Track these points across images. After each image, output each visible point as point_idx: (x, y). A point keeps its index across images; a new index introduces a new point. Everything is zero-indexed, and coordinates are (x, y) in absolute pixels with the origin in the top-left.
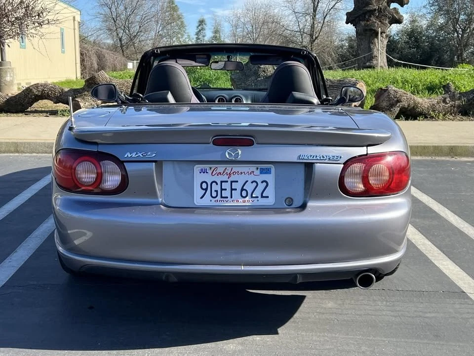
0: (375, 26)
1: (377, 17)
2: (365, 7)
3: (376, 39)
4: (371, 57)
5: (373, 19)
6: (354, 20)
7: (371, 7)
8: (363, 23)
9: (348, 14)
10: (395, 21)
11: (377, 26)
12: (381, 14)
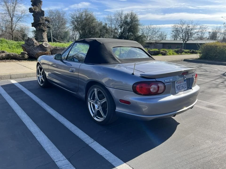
0: (43, 28)
1: (43, 26)
2: (38, 22)
3: (43, 33)
4: (43, 38)
5: (42, 26)
6: (35, 26)
7: (40, 22)
8: (38, 27)
9: (32, 23)
10: (48, 27)
11: (44, 28)
12: (44, 24)
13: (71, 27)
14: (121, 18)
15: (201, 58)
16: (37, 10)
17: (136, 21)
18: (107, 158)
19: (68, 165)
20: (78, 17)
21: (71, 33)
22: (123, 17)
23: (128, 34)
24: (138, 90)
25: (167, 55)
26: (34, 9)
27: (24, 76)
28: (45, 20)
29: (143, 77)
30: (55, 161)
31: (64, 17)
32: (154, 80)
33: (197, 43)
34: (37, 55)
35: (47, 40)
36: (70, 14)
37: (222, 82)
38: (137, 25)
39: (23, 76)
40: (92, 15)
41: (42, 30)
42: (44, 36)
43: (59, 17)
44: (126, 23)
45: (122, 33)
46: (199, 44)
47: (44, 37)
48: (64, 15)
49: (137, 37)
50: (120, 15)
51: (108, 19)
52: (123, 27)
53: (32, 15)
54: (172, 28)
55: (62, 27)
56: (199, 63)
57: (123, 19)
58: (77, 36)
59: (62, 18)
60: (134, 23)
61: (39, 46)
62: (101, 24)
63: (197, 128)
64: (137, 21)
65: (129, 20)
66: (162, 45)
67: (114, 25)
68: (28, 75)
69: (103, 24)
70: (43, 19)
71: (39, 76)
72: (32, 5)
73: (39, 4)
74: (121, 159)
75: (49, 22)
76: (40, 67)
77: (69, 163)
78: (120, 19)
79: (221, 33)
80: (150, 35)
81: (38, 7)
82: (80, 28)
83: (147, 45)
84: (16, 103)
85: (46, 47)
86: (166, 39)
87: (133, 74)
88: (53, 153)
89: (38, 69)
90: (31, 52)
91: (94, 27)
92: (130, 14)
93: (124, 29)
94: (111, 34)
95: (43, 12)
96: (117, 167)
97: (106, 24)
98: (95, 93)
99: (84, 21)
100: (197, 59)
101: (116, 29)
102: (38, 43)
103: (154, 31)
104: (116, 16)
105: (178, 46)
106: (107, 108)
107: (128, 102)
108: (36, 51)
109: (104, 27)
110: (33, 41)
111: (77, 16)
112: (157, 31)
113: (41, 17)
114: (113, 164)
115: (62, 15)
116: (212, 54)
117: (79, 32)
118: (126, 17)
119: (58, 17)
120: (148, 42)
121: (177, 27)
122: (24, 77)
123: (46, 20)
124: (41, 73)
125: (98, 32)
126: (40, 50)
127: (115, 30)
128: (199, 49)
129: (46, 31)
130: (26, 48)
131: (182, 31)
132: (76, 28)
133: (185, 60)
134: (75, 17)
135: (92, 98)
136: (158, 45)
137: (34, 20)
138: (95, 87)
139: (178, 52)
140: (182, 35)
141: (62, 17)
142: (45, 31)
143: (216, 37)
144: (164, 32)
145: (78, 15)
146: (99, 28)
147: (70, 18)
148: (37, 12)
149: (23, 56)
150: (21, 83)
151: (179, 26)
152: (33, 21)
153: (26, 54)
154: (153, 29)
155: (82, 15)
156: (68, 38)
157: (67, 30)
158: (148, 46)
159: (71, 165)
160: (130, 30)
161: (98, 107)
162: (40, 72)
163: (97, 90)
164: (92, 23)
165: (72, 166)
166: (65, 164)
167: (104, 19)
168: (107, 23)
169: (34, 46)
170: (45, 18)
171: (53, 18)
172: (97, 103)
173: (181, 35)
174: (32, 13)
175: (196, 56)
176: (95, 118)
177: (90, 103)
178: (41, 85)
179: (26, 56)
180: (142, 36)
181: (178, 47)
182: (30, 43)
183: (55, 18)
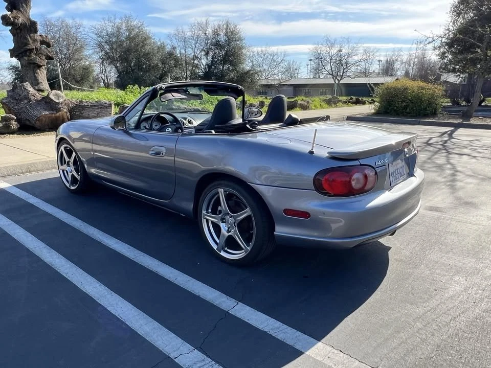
1: (36, 54)
2: (24, 46)
3: (38, 71)
4: (38, 83)
5: (33, 56)
6: (17, 55)
7: (29, 47)
8: (26, 58)
9: (10, 50)
10: (49, 58)
11: (38, 60)
12: (38, 52)
13: (96, 57)
14: (205, 34)
15: (378, 113)
16: (20, 20)
17: (238, 41)
18: (280, 336)
19: (204, 363)
20: (111, 35)
21: (97, 69)
22: (210, 31)
23: (223, 67)
24: (325, 186)
25: (311, 109)
26: (15, 18)
27: (24, 171)
28: (41, 41)
29: (334, 157)
30: (172, 356)
31: (79, 35)
32: (356, 163)
33: (369, 83)
34: (39, 121)
35: (48, 86)
36: (93, 29)
37: (429, 159)
38: (241, 48)
39: (20, 171)
40: (142, 29)
41: (34, 63)
42: (39, 78)
43: (68, 34)
44: (217, 45)
45: (209, 66)
46: (372, 85)
47: (40, 80)
48: (79, 30)
49: (242, 74)
50: (203, 27)
51: (177, 38)
52: (211, 54)
53: (10, 30)
54: (311, 53)
55: (77, 57)
56: (377, 122)
57: (210, 36)
58: (113, 76)
59: (73, 36)
60: (232, 45)
61: (40, 101)
62: (162, 47)
63: (427, 253)
64: (240, 39)
65: (222, 38)
66: (291, 88)
67: (192, 49)
68: (32, 167)
69: (168, 48)
70: (35, 41)
71: (65, 167)
72: (8, 8)
73: (23, 7)
74: (308, 334)
75: (48, 45)
76: (65, 148)
77: (203, 356)
78: (203, 36)
79: (402, 63)
80: (267, 68)
81: (21, 12)
82: (117, 59)
83: (261, 90)
84: (29, 234)
85: (57, 101)
86: (299, 76)
87: (311, 152)
88: (159, 338)
89: (62, 153)
90: (23, 116)
91: (148, 54)
92: (225, 26)
93: (213, 58)
94: (186, 69)
95: (34, 24)
96: (307, 353)
97: (174, 48)
98: (219, 198)
99: (123, 41)
100: (370, 116)
101: (195, 57)
102: (37, 94)
103: (274, 61)
104: (193, 30)
105: (324, 90)
106: (252, 230)
107: (305, 214)
108: (36, 113)
109: (170, 54)
110: (27, 90)
111: (109, 33)
112: (279, 60)
113: (32, 35)
114: (298, 347)
115: (74, 30)
116: (398, 104)
117: (116, 67)
118: (216, 33)
119: (66, 34)
120: (264, 82)
121: (319, 52)
122: (23, 173)
123: (43, 42)
124: (69, 162)
125: (157, 65)
126: (46, 110)
127: (194, 60)
128: (374, 95)
129: (44, 67)
130: (13, 107)
131: (331, 60)
132: (108, 58)
133: (349, 118)
134: (104, 33)
135: (210, 211)
136: (285, 88)
137: (15, 41)
138: (220, 186)
139: (329, 103)
140: (331, 67)
141: (75, 35)
142: (41, 66)
143: (392, 70)
144: (293, 62)
145: (110, 30)
146: (159, 56)
147: (94, 36)
148: (21, 24)
149: (6, 124)
150: (21, 187)
151: (323, 49)
152: (12, 46)
153: (12, 120)
154: (273, 55)
155: (119, 29)
156: (92, 81)
157: (87, 63)
158: (264, 91)
159: (210, 360)
160: (225, 60)
161: (229, 228)
162: (67, 159)
163: (224, 192)
164: (143, 46)
165: (213, 363)
166: (196, 360)
167: (169, 36)
168: (176, 45)
169: (30, 100)
170: (40, 38)
171: (54, 37)
172: (225, 219)
173: (329, 68)
174: (10, 28)
175: (368, 109)
176: (223, 254)
177: (207, 221)
178: (72, 188)
179: (14, 125)
180: (252, 72)
181: (323, 92)
182: (20, 95)
183: (60, 37)
